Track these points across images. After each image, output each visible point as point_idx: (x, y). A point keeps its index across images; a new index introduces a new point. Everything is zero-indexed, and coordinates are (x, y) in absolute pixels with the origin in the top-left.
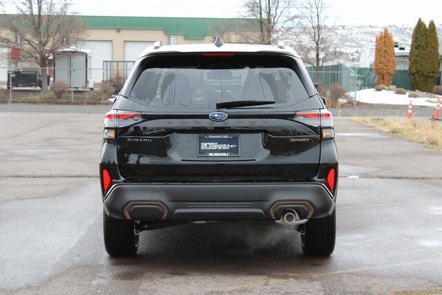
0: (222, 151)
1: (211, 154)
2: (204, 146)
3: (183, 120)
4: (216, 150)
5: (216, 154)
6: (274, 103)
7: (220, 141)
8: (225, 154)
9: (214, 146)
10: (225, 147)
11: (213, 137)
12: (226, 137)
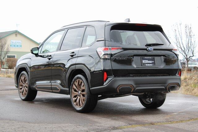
0: (150, 64)
1: (147, 65)
2: (144, 61)
3: (138, 51)
4: (148, 63)
5: (148, 65)
6: (163, 45)
7: (149, 60)
8: (151, 65)
9: (147, 61)
10: (150, 62)
11: (146, 58)
12: (151, 58)
